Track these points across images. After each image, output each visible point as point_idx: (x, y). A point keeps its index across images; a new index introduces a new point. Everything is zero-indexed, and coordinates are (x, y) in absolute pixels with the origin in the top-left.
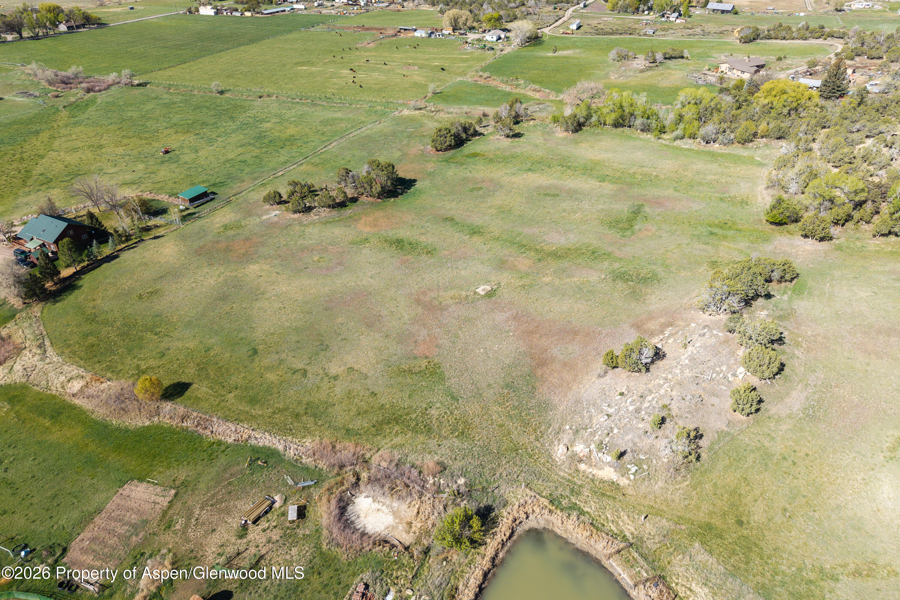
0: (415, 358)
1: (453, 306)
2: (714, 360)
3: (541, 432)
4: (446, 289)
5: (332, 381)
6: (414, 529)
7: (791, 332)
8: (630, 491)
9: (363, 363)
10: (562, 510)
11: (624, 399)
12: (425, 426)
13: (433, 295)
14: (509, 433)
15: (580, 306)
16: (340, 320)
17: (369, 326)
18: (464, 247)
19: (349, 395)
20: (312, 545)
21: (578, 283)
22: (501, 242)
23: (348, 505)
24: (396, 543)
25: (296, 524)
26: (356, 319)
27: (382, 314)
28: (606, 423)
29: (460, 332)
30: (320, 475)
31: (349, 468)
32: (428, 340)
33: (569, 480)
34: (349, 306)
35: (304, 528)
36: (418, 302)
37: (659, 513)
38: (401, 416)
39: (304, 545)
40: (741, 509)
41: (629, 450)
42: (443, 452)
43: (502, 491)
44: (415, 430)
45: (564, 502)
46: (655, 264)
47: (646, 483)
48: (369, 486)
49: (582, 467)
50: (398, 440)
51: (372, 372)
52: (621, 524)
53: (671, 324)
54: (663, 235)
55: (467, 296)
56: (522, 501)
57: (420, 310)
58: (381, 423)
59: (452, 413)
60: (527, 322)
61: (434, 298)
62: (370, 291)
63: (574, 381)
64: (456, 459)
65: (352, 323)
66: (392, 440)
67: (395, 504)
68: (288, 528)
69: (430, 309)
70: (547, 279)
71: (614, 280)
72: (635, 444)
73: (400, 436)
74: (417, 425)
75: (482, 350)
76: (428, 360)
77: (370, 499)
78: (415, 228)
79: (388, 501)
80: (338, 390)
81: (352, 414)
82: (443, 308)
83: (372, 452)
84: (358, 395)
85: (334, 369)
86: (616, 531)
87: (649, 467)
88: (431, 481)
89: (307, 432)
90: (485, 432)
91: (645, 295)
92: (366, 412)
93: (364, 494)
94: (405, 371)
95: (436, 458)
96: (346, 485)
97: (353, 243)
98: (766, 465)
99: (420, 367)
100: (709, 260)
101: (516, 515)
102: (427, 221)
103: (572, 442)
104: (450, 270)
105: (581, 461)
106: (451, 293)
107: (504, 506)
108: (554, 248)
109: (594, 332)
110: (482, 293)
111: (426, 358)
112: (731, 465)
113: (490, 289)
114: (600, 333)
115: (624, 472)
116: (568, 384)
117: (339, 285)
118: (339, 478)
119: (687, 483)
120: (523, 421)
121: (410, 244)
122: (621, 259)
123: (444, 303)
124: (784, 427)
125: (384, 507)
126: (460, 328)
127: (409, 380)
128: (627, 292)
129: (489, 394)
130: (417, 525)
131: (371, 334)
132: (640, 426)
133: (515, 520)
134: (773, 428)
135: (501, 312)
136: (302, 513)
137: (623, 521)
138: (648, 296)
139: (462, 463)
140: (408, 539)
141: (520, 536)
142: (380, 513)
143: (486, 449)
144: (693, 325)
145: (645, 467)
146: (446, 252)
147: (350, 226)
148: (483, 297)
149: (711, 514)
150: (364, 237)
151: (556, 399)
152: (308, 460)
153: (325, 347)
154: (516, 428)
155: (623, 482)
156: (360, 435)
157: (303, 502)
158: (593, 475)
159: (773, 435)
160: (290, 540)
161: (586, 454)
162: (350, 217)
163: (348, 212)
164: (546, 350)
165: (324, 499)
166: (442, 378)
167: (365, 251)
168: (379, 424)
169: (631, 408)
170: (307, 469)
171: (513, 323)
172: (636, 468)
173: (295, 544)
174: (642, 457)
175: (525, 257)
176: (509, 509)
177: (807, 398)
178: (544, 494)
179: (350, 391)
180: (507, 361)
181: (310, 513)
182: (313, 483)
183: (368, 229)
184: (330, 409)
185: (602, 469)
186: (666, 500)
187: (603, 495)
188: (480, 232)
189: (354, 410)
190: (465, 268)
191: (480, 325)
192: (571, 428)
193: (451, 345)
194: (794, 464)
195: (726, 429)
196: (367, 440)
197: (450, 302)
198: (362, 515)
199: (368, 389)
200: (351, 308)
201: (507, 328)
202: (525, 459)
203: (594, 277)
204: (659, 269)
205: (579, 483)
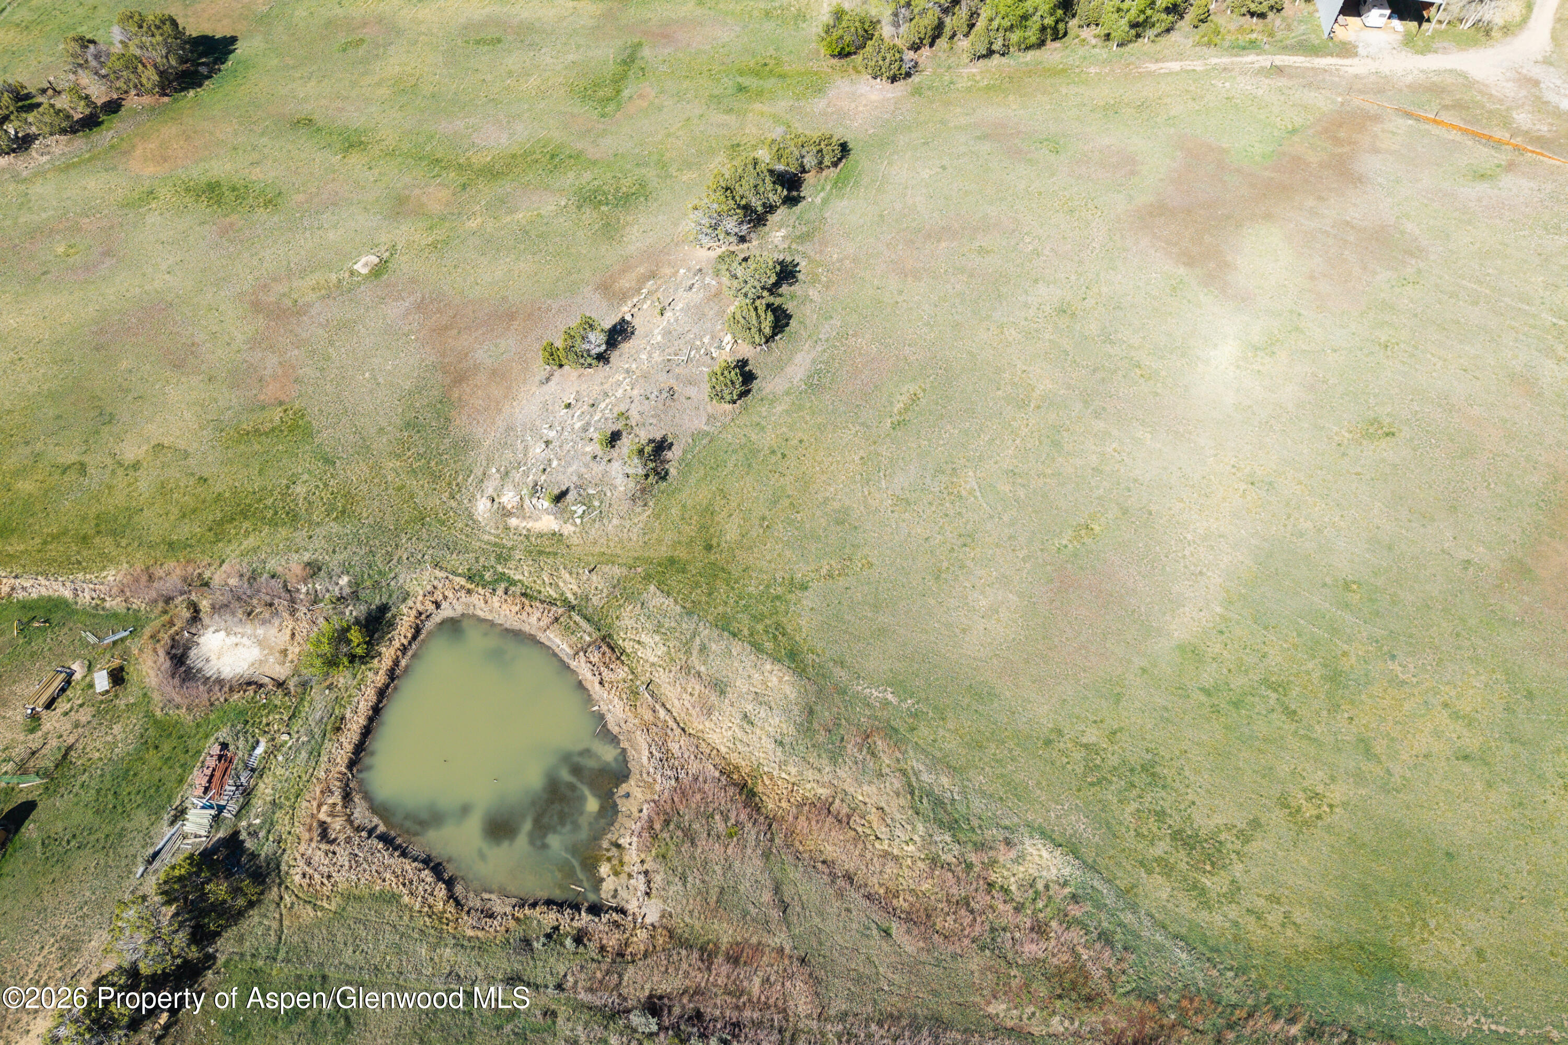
0: (263, 408)
1: (317, 305)
2: (695, 330)
3: (457, 485)
4: (303, 273)
5: (131, 473)
6: (290, 657)
7: (811, 260)
8: (575, 540)
9: (178, 433)
10: (484, 587)
11: (570, 412)
12: (288, 513)
13: (281, 288)
14: (412, 497)
15: (522, 265)
16: (124, 365)
17: (178, 366)
18: (334, 180)
19: (163, 490)
20: (141, 715)
21: (524, 222)
22: (400, 159)
23: (190, 648)
24: (267, 680)
25: (112, 694)
26: (153, 358)
27: (196, 340)
28: (543, 455)
29: (331, 350)
30: (137, 619)
31: (180, 599)
32: (280, 372)
33: (495, 544)
34: (135, 335)
35: (126, 696)
36: (257, 307)
37: (611, 560)
38: (250, 505)
39: (129, 718)
40: (712, 530)
41: (572, 486)
42: (317, 546)
43: (401, 581)
44: (273, 523)
45: (488, 576)
46: (646, 164)
47: (597, 525)
48: (216, 616)
49: (513, 522)
50: (250, 542)
51: (195, 445)
52: (561, 584)
53: (653, 275)
54: (666, 103)
55: (339, 281)
56: (429, 588)
57: (261, 320)
58: (221, 523)
59: (326, 485)
60: (439, 311)
61: (284, 295)
62: (169, 299)
63: (505, 397)
64: (334, 552)
65: (148, 367)
66: (241, 544)
67: (260, 631)
68: (102, 702)
69: (278, 317)
70: (473, 224)
71: (579, 208)
72: (581, 476)
73: (252, 536)
74: (276, 513)
75: (367, 375)
76: (284, 407)
77: (222, 634)
78: (240, 152)
79: (249, 629)
80: (142, 485)
81: (173, 518)
82: (300, 311)
83: (212, 568)
84: (178, 487)
85: (131, 452)
86: (554, 595)
87: (601, 503)
88: (304, 590)
89: (107, 560)
90: (376, 503)
91: (624, 227)
92: (194, 511)
93: (211, 629)
94: (248, 434)
95: (307, 557)
96: (179, 624)
97: (126, 205)
98: (749, 466)
99: (271, 421)
100: (729, 144)
101: (421, 608)
102: (263, 134)
103: (499, 491)
104: (308, 234)
105: (510, 514)
106: (311, 280)
107: (404, 600)
108: (489, 159)
109: (540, 308)
110: (365, 271)
111: (281, 403)
112: (706, 475)
113: (377, 260)
114: (549, 309)
115: (567, 516)
116: (498, 403)
117: (112, 298)
118: (166, 618)
119: (648, 513)
120: (432, 474)
121: (234, 189)
122: (594, 163)
123: (300, 303)
124: (779, 409)
125: (245, 639)
126: (331, 343)
127: (257, 447)
128: (597, 227)
129: (381, 444)
130: (294, 651)
131: (183, 379)
132: (588, 449)
133: (420, 614)
134: (764, 414)
135: (396, 300)
136: (118, 677)
137: (564, 582)
138: (628, 228)
139: (344, 556)
140: (281, 672)
141: (430, 633)
142: (240, 647)
143: (378, 527)
144: (682, 271)
145: (597, 503)
146: (301, 197)
147: (115, 168)
148: (366, 278)
149: (676, 544)
150: (145, 189)
151: (479, 431)
152: (114, 603)
153: (107, 418)
154: (422, 486)
155: (568, 529)
156: (191, 546)
157: (117, 663)
158: (528, 530)
159: (763, 423)
160: (108, 717)
161: (515, 504)
162: (112, 147)
163: (105, 136)
164: (466, 355)
165: (148, 651)
166: (308, 434)
167: (153, 219)
168: (218, 525)
169: (578, 425)
170: (115, 615)
171: (417, 317)
172: (584, 508)
173: (116, 719)
174: (591, 491)
175: (439, 184)
176: (410, 603)
177: (814, 361)
178: (460, 571)
179: (162, 483)
180: (407, 385)
181: (132, 675)
182: (127, 633)
183: (150, 170)
184: (136, 518)
185: (538, 519)
186: (621, 541)
187: (540, 553)
188: (361, 143)
189: (175, 511)
190: (335, 227)
191: (363, 330)
192: (498, 471)
193: (318, 374)
194: (784, 456)
195: (706, 428)
196: (203, 552)
197: (311, 297)
198: (213, 657)
199: (193, 474)
200: (141, 339)
201: (406, 329)
202: (434, 529)
203: (549, 205)
204: (650, 173)
205: (510, 544)
